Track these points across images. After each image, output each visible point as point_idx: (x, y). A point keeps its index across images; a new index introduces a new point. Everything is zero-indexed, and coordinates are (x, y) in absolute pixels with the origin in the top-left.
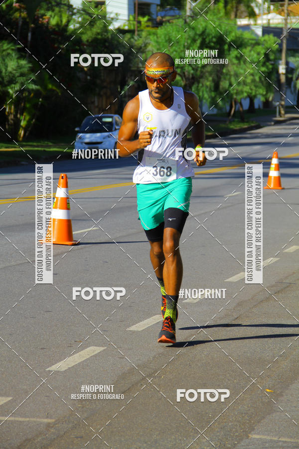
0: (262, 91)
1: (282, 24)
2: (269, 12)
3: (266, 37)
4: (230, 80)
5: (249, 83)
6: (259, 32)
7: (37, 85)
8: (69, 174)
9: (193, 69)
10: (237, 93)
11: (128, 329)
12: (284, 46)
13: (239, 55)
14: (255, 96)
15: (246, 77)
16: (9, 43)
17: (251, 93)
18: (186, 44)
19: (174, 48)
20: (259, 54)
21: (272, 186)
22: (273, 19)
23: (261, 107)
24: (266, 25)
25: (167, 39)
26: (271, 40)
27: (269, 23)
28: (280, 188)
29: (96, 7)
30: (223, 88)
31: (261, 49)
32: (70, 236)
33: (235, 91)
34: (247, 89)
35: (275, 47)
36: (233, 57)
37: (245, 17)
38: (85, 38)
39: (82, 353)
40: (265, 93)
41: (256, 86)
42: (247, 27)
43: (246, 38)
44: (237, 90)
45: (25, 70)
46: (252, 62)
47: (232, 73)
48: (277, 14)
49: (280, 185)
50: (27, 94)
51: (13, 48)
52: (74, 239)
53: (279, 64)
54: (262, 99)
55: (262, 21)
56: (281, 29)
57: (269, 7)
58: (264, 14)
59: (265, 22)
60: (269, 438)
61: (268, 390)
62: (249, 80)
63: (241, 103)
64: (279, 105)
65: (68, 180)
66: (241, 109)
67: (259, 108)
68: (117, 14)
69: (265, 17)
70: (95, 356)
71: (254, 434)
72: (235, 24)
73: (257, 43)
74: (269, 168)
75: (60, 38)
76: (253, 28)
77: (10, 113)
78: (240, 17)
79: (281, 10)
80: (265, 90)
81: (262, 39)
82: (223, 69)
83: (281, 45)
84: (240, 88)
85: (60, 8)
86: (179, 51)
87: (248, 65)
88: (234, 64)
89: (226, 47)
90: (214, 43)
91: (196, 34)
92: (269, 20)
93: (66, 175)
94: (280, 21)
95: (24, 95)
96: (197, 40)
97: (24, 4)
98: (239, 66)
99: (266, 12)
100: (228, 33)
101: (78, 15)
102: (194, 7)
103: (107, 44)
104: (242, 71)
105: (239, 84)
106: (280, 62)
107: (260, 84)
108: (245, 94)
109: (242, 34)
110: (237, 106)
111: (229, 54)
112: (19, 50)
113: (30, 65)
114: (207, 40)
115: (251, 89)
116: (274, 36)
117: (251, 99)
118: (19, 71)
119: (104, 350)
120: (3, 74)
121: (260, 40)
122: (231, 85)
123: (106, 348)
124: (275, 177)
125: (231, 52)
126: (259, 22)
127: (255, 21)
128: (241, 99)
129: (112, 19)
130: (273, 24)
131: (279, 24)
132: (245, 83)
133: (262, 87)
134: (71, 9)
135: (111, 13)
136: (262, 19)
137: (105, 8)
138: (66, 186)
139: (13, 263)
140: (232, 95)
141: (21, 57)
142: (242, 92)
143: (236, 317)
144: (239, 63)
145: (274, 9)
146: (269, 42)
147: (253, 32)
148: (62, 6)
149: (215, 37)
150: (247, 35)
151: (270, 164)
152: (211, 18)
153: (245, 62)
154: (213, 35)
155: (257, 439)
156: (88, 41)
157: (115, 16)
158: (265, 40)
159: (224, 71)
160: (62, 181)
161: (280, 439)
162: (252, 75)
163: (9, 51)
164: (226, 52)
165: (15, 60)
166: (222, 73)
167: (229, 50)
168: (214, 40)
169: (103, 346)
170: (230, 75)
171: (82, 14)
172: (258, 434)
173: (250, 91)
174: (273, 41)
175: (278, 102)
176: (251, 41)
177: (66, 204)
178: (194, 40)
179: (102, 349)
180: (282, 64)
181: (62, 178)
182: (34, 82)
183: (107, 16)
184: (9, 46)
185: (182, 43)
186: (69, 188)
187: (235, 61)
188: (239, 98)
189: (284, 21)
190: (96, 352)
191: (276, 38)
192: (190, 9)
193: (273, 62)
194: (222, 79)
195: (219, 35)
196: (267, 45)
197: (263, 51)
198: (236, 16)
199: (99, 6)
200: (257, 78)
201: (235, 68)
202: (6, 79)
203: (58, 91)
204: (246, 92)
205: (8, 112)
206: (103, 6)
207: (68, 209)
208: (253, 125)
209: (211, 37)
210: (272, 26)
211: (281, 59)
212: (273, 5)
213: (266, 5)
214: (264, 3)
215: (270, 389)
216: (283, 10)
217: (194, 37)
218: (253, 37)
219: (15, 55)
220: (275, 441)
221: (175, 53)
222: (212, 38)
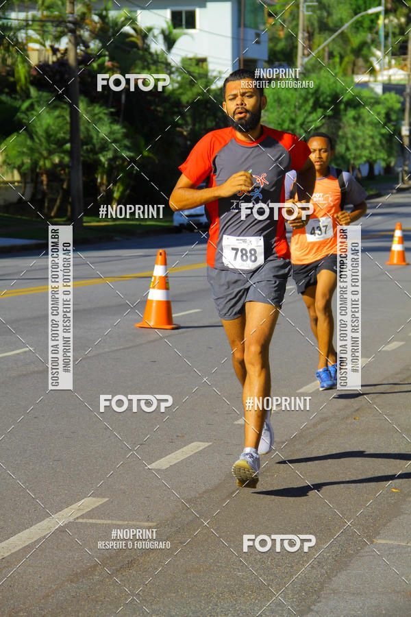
0: (383, 155)
1: (405, 80)
2: (390, 67)
3: (387, 95)
4: (346, 143)
5: (368, 147)
6: (379, 89)
7: (131, 152)
8: (169, 250)
9: (306, 132)
10: (355, 158)
11: (236, 423)
12: (408, 105)
13: (356, 116)
14: (375, 161)
15: (365, 140)
16: (100, 106)
17: (371, 158)
18: (297, 104)
19: (284, 108)
20: (379, 114)
21: (395, 261)
22: (395, 74)
23: (382, 173)
24: (387, 82)
25: (276, 98)
26: (393, 99)
27: (390, 80)
28: (404, 263)
29: (197, 64)
30: (339, 153)
31: (381, 109)
32: (169, 319)
33: (353, 156)
34: (366, 153)
35: (398, 106)
36: (350, 118)
37: (364, 73)
38: (184, 99)
39: (185, 449)
40: (386, 157)
41: (377, 150)
42: (365, 85)
43: (364, 97)
44: (355, 154)
45: (119, 136)
46: (371, 123)
47: (349, 136)
48: (399, 69)
49: (404, 260)
50: (121, 162)
51: (106, 111)
52: (174, 323)
53: (401, 125)
54: (383, 164)
55: (383, 77)
56: (404, 86)
57: (390, 62)
58: (385, 69)
59: (385, 78)
60: (396, 543)
61: (394, 490)
62: (368, 143)
63: (359, 170)
64: (401, 171)
65: (167, 257)
66: (359, 176)
67: (380, 175)
68: (220, 72)
69: (385, 73)
70: (200, 452)
71: (380, 539)
72: (352, 81)
73: (377, 102)
74: (392, 241)
75: (157, 100)
76: (372, 85)
77: (102, 184)
78: (358, 74)
79: (403, 64)
80: (386, 154)
81: (383, 97)
82: (338, 131)
83: (403, 104)
84: (358, 152)
85: (157, 66)
86: (289, 111)
87: (366, 126)
88: (350, 126)
89: (342, 107)
90: (329, 102)
91: (308, 93)
92: (390, 76)
93: (165, 251)
94: (402, 77)
95: (117, 163)
96: (309, 99)
97: (118, 62)
98: (356, 128)
99: (386, 67)
100: (344, 90)
101: (177, 74)
102: (306, 63)
103: (209, 106)
104: (360, 133)
105: (357, 148)
106: (403, 122)
107: (380, 148)
108: (364, 159)
109: (359, 93)
110: (355, 173)
111: (346, 115)
112: (112, 114)
113: (124, 130)
114: (321, 99)
115: (371, 153)
116: (396, 93)
117: (371, 164)
118: (112, 137)
119: (210, 446)
120: (95, 141)
121: (380, 98)
122: (348, 149)
123: (211, 443)
124: (398, 252)
125: (348, 113)
126: (379, 78)
127: (375, 77)
128: (359, 165)
129: (215, 78)
130: (395, 80)
131: (401, 80)
132: (363, 146)
133: (383, 151)
134: (169, 67)
135: (214, 71)
136: (383, 76)
137: (207, 66)
138: (165, 263)
139: (107, 350)
140: (349, 160)
141: (114, 122)
142: (360, 157)
143: (357, 408)
144: (357, 125)
145: (395, 64)
146: (391, 101)
147: (372, 90)
148: (159, 64)
149: (329, 96)
150: (365, 93)
151: (392, 236)
152: (325, 74)
153: (363, 123)
154: (328, 93)
155: (383, 545)
156: (187, 102)
157: (219, 75)
158: (385, 99)
159: (340, 133)
160: (160, 257)
161: (409, 544)
162: (372, 137)
163: (101, 115)
164: (342, 113)
165: (108, 126)
166: (338, 136)
167: (346, 110)
168: (329, 99)
169: (207, 442)
170: (347, 138)
171: (181, 73)
172: (384, 539)
173: (370, 155)
174: (394, 100)
175: (401, 167)
176: (369, 100)
177: (165, 284)
178: (306, 100)
179: (207, 444)
180: (404, 125)
181: (161, 254)
182: (128, 148)
183: (210, 74)
184: (101, 109)
185: (292, 102)
186: (168, 266)
187: (353, 123)
188: (357, 163)
189: (407, 77)
190: (201, 449)
191: (398, 96)
192: (302, 65)
193: (394, 123)
194: (338, 142)
195: (334, 93)
196: (389, 104)
197: (383, 111)
198: (353, 72)
199: (200, 64)
200: (377, 141)
201: (353, 130)
202: (98, 146)
203: (154, 157)
204: (365, 156)
205: (100, 183)
206: (205, 63)
207: (167, 289)
208: (372, 193)
209: (325, 96)
210: (393, 82)
211: (403, 120)
212: (395, 59)
213: (387, 59)
214: (384, 57)
215: (396, 489)
216: (406, 65)
217: (307, 96)
218: (372, 95)
219: (108, 119)
220: (402, 546)
221: (285, 114)
222: (327, 96)
